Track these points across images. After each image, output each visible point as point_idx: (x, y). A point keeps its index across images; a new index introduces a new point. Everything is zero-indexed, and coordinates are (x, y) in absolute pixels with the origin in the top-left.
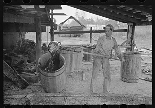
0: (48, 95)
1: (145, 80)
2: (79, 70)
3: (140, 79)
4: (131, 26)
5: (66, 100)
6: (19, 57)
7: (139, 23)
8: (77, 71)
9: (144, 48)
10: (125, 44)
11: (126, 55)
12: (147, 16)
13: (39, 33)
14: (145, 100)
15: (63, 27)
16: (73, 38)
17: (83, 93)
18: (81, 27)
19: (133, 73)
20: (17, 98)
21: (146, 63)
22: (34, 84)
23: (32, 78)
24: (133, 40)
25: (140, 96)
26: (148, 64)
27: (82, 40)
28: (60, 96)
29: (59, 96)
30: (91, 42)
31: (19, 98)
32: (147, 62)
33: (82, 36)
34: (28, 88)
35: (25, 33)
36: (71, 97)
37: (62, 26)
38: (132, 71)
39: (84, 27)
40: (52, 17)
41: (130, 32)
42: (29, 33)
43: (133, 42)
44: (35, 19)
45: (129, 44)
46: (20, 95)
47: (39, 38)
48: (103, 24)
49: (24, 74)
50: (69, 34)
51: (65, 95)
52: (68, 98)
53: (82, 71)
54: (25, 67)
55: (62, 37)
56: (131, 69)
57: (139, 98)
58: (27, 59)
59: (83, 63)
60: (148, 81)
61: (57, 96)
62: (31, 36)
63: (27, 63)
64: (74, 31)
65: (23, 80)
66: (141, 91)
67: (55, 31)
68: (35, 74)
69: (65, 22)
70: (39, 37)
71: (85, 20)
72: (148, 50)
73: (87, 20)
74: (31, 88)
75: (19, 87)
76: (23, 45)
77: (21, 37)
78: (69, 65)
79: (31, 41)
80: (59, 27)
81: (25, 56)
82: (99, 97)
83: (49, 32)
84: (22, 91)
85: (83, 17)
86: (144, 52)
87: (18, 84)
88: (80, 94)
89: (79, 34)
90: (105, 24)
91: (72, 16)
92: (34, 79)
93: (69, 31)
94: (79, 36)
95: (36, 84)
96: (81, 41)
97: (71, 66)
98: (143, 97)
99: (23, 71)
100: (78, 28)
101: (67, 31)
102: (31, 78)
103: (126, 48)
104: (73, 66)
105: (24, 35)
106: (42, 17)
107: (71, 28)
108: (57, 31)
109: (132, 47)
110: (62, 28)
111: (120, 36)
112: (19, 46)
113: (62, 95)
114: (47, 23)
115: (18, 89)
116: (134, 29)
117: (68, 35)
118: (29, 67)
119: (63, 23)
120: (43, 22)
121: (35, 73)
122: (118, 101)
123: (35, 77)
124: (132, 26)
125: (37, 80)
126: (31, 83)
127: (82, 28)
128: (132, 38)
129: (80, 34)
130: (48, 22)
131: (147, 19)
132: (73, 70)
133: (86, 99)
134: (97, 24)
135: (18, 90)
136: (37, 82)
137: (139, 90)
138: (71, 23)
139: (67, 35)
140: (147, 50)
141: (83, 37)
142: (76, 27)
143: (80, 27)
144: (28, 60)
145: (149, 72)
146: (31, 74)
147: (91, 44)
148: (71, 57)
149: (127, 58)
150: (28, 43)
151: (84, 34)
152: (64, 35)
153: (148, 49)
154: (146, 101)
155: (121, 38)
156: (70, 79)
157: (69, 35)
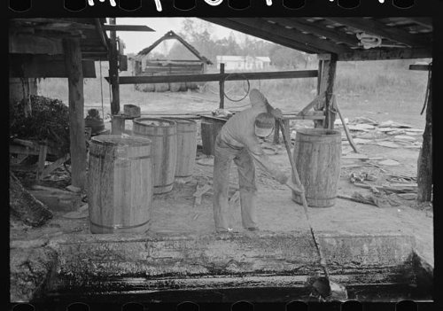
0: (103, 239)
1: (352, 200)
2: (188, 179)
3: (338, 197)
4: (325, 61)
5: (151, 249)
6: (24, 147)
7: (346, 54)
8: (182, 181)
9: (366, 122)
10: (312, 110)
11: (305, 138)
12: (359, 37)
13: (77, 81)
14: (341, 243)
15: (148, 63)
16: (175, 95)
17: (194, 232)
18: (200, 63)
19: (321, 182)
20: (23, 247)
21: (363, 160)
22: (67, 215)
23: (62, 199)
24: (331, 101)
25: (330, 235)
26: (368, 162)
27: (201, 101)
28: (136, 241)
29: (132, 241)
30: (222, 106)
31: (27, 247)
32: (365, 157)
33: (201, 87)
34: (52, 225)
35: (37, 80)
36: (163, 243)
37: (144, 59)
38: (317, 176)
39: (208, 63)
40: (113, 35)
41: (325, 77)
42: (49, 81)
43: (331, 104)
44: (65, 44)
45: (322, 109)
46: (32, 242)
47: (76, 95)
48: (262, 55)
49: (38, 190)
50: (166, 82)
51: (148, 237)
52: (155, 244)
53: (195, 181)
54: (40, 174)
55: (145, 91)
56: (315, 172)
57: (327, 240)
58: (45, 152)
59: (200, 161)
60: (359, 202)
61: (126, 242)
62: (53, 89)
63: (46, 163)
64: (178, 73)
65: (38, 204)
66: (337, 225)
67: (121, 74)
68: (69, 191)
69: (152, 47)
70: (77, 92)
71: (212, 42)
72: (375, 125)
73: (219, 42)
74: (58, 226)
75: (26, 222)
76: (34, 112)
77: (26, 90)
78: (160, 165)
79: (56, 101)
80: (137, 62)
81: (40, 144)
82: (232, 239)
83: (106, 78)
84: (36, 232)
85: (206, 33)
86: (362, 131)
87: (24, 213)
88: (185, 234)
89: (193, 83)
90: (268, 53)
91: (171, 32)
92: (67, 202)
93: (165, 74)
94: (194, 89)
95: (73, 215)
96: (198, 104)
97: (166, 169)
98: (335, 238)
99: (35, 183)
100: (190, 66)
101: (159, 74)
102: (59, 200)
103: (315, 120)
104: (170, 169)
105: (36, 87)
106: (83, 37)
107: (170, 65)
108: (131, 75)
109: (330, 118)
110: (144, 67)
111: (308, 90)
112: (23, 116)
113: (140, 238)
114: (100, 51)
115: (25, 226)
116: (334, 71)
117: (162, 87)
118: (52, 174)
119: (146, 52)
120: (89, 49)
121: (68, 187)
122: (276, 247)
123: (69, 197)
124: (329, 63)
125: (74, 203)
126: (58, 213)
127: (202, 65)
128: (329, 94)
129: (198, 84)
130: (102, 48)
131: (359, 44)
132: (170, 179)
133: (200, 246)
134: (245, 55)
135: (26, 230)
136: (76, 210)
137: (333, 222)
138: (173, 51)
139: (158, 86)
140: (373, 127)
141: (205, 91)
142: (183, 63)
143: (196, 63)
144: (48, 155)
145: (365, 182)
146: (58, 190)
147: (221, 111)
148: (166, 145)
149: (307, 144)
150: (46, 108)
151: (208, 83)
152: (149, 86)
153: (375, 123)
154: (343, 245)
155: (309, 93)
156: (163, 201)
157: (166, 85)
